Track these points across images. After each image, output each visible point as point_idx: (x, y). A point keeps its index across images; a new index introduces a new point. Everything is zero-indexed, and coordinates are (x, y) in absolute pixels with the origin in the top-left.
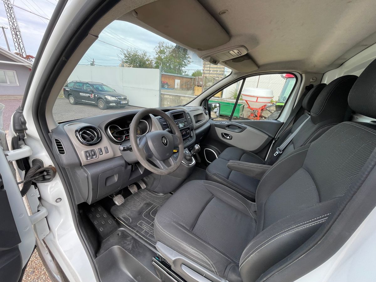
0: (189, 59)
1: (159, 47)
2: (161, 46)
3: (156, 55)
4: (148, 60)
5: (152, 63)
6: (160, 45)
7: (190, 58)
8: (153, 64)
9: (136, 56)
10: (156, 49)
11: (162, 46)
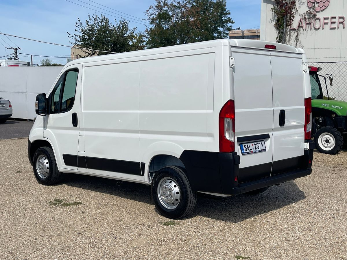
0: (229, 25)
1: (158, 7)
2: (162, 5)
3: (151, 23)
4: (131, 37)
5: (143, 42)
6: (160, 2)
7: (233, 22)
8: (145, 43)
9: (105, 32)
10: (151, 11)
11: (164, 4)
